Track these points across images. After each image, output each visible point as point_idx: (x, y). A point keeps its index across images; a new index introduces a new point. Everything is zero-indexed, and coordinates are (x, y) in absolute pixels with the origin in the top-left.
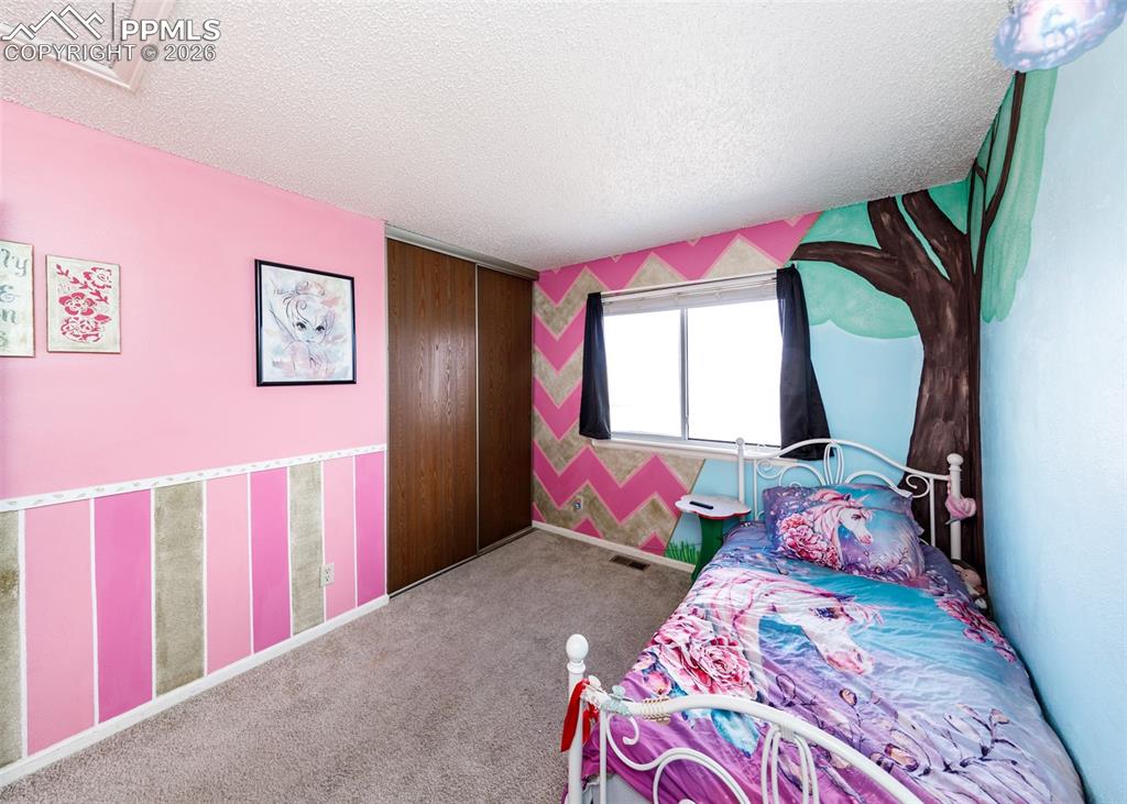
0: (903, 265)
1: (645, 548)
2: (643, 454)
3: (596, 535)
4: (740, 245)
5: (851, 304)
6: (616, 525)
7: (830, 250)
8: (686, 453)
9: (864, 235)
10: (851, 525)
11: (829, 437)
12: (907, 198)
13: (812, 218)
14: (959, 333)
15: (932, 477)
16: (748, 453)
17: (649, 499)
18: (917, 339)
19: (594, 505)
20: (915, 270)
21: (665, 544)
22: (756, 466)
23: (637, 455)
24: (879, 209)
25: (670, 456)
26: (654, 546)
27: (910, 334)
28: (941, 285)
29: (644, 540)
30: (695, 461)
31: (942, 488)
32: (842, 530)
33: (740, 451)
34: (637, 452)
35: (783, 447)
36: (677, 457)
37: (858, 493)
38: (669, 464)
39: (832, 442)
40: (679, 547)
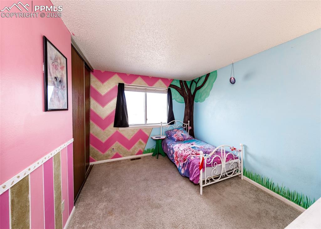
0: (183, 92)
1: (137, 154)
2: (137, 130)
3: (121, 157)
4: (160, 81)
5: (177, 97)
6: (128, 151)
7: (175, 87)
8: (148, 127)
9: (179, 86)
10: (182, 133)
11: (174, 120)
12: (184, 81)
13: (172, 80)
14: (189, 103)
15: (187, 124)
16: (163, 125)
17: (139, 141)
18: (184, 103)
19: (120, 148)
20: (184, 93)
21: (143, 151)
22: (164, 128)
23: (135, 130)
24: (181, 82)
25: (144, 129)
26: (140, 152)
27: (183, 103)
28: (187, 96)
29: (137, 152)
30: (150, 129)
31: (188, 125)
32: (182, 135)
33: (161, 125)
34: (135, 129)
35: (168, 123)
36: (146, 129)
37: (179, 129)
38: (144, 131)
39: (175, 121)
40: (146, 150)
